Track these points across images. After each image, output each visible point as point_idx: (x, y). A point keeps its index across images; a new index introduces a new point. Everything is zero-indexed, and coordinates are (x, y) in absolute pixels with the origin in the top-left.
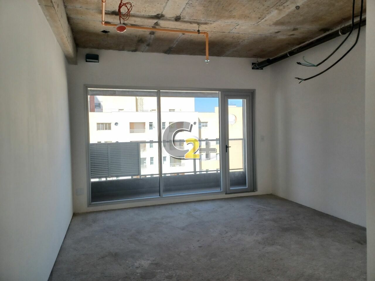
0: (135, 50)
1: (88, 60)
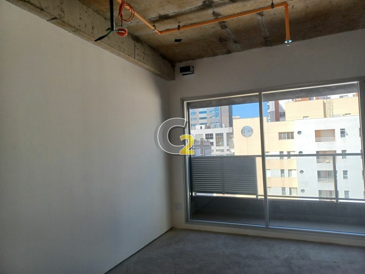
0: (229, 52)
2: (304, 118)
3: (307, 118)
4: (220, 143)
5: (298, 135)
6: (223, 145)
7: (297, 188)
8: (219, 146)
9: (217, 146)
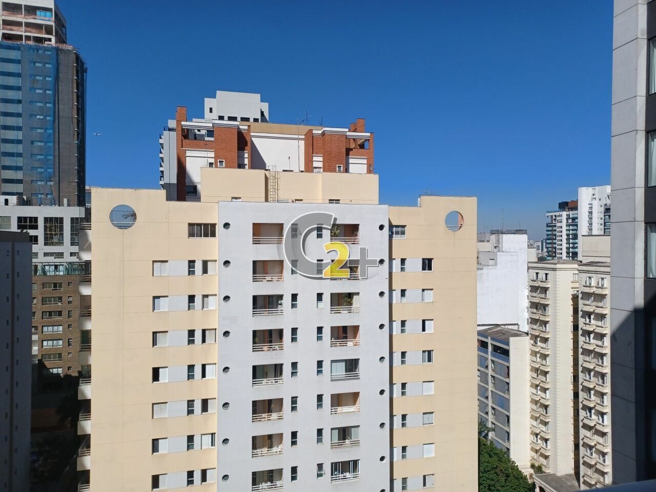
2: (234, 200)
3: (238, 200)
4: (55, 240)
5: (224, 230)
6: (60, 243)
7: (216, 329)
8: (52, 244)
9: (46, 244)
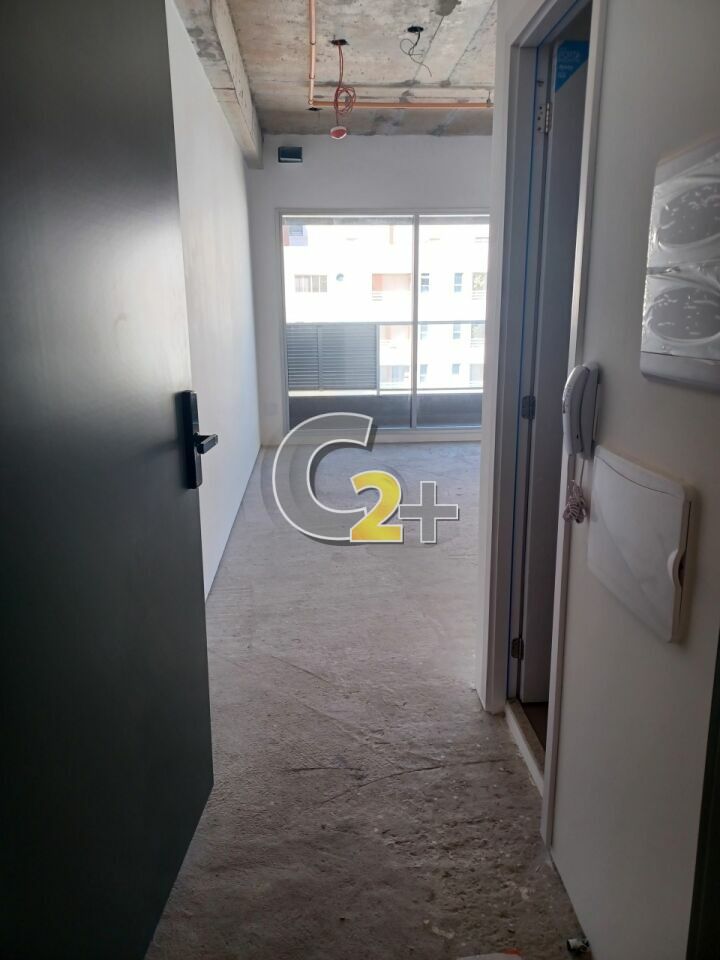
0: (372, 133)
1: (282, 159)
5: (337, 282)
